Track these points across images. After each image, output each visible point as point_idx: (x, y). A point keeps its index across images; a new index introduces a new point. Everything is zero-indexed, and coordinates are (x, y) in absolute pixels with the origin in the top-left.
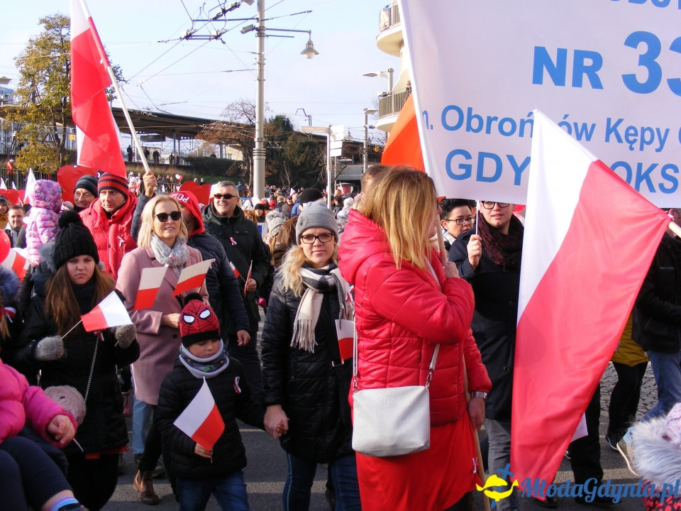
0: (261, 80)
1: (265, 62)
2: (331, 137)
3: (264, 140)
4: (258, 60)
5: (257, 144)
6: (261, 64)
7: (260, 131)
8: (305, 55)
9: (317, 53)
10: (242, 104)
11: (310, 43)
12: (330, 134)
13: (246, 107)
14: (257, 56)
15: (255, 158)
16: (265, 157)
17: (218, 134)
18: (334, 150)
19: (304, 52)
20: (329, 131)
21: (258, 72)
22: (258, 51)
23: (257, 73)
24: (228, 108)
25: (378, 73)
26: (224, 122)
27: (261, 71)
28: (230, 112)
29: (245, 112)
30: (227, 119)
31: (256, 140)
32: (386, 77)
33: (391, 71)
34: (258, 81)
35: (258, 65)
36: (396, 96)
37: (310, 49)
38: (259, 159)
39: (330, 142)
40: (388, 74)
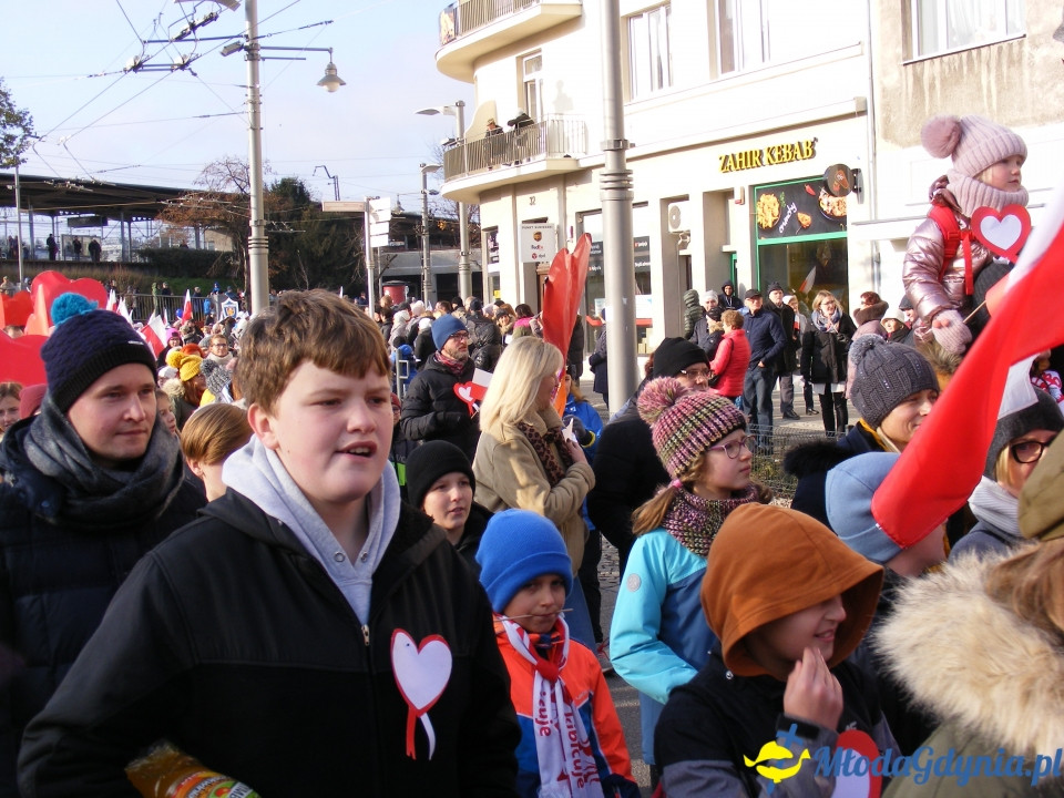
0: (256, 129)
1: (261, 99)
2: (371, 217)
3: (265, 222)
4: (249, 98)
5: (254, 230)
6: (255, 104)
7: (257, 209)
8: (325, 87)
9: (343, 84)
10: (228, 164)
11: (331, 68)
12: (368, 212)
13: (233, 168)
14: (249, 91)
15: (251, 252)
16: (267, 251)
17: (191, 213)
18: (377, 235)
19: (323, 82)
20: (367, 204)
21: (250, 115)
22: (249, 84)
23: (249, 117)
24: (206, 171)
25: (441, 109)
26: (201, 194)
27: (256, 114)
28: (210, 178)
29: (233, 177)
30: (205, 188)
31: (252, 223)
32: (454, 114)
33: (461, 105)
34: (251, 131)
35: (250, 105)
36: (471, 146)
37: (331, 78)
38: (259, 254)
39: (369, 224)
40: (457, 110)
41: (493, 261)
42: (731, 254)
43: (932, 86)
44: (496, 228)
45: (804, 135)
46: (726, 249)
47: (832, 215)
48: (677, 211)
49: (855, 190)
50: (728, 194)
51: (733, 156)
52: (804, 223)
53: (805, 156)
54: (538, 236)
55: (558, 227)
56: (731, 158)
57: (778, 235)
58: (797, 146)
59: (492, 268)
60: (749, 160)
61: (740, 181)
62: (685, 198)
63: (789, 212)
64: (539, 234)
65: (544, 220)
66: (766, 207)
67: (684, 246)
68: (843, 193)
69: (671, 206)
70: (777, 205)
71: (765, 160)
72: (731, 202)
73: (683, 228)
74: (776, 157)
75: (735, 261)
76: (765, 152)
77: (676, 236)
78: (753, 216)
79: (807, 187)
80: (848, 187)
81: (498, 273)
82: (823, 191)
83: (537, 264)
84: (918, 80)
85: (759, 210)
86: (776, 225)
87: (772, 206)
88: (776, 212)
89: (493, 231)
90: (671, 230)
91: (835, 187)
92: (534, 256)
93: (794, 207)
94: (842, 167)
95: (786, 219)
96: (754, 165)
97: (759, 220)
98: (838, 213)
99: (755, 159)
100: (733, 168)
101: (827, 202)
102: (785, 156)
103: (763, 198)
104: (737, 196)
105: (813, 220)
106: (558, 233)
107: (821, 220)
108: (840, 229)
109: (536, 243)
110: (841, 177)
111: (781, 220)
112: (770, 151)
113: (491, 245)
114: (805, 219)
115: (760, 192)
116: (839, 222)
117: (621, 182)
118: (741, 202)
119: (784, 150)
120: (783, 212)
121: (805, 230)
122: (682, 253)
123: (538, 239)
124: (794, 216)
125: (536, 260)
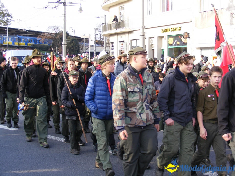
0: (65, 20)
5: (64, 41)
6: (65, 15)
7: (64, 37)
9: (83, 11)
10: (53, 27)
11: (81, 8)
15: (63, 45)
16: (66, 45)
17: (45, 37)
18: (91, 43)
19: (79, 11)
20: (90, 37)
22: (64, 11)
24: (48, 28)
25: (101, 17)
27: (65, 17)
28: (49, 29)
29: (54, 29)
30: (48, 32)
31: (63, 39)
33: (105, 16)
36: (108, 25)
37: (81, 10)
40: (104, 17)
41: (112, 49)
42: (162, 49)
43: (205, 17)
44: (113, 42)
45: (179, 26)
46: (162, 48)
47: (184, 42)
48: (152, 40)
49: (189, 37)
50: (163, 37)
51: (164, 29)
52: (178, 44)
53: (179, 30)
54: (122, 44)
55: (127, 43)
56: (163, 30)
57: (173, 46)
58: (177, 28)
59: (112, 51)
60: (167, 30)
61: (165, 35)
62: (154, 38)
63: (175, 41)
64: (123, 44)
65: (124, 41)
66: (170, 40)
67: (153, 47)
68: (186, 38)
69: (151, 39)
70: (173, 40)
71: (171, 30)
72: (163, 39)
73: (153, 44)
74: (173, 30)
75: (164, 51)
76: (171, 29)
77: (152, 45)
78: (168, 42)
79: (179, 36)
80: (187, 37)
81: (113, 52)
82: (182, 37)
83: (122, 50)
84: (202, 16)
85: (169, 41)
86: (172, 44)
87: (172, 40)
88: (173, 41)
89: (112, 43)
90: (151, 44)
91: (185, 37)
92: (121, 48)
93: (176, 40)
94: (186, 33)
95: (175, 43)
96: (168, 31)
97: (169, 43)
98: (185, 42)
99: (169, 30)
100: (164, 32)
101: (183, 40)
102: (175, 30)
103: (170, 38)
104: (165, 38)
105: (180, 43)
106: (126, 44)
107: (182, 43)
108: (185, 45)
109: (122, 46)
110: (186, 35)
111: (174, 43)
112: (172, 29)
113: (112, 46)
114: (178, 43)
115: (169, 37)
116: (185, 44)
117: (143, 34)
118: (165, 39)
119: (175, 29)
120: (174, 41)
121: (178, 45)
122: (153, 49)
123: (122, 45)
124: (176, 42)
125: (122, 49)
